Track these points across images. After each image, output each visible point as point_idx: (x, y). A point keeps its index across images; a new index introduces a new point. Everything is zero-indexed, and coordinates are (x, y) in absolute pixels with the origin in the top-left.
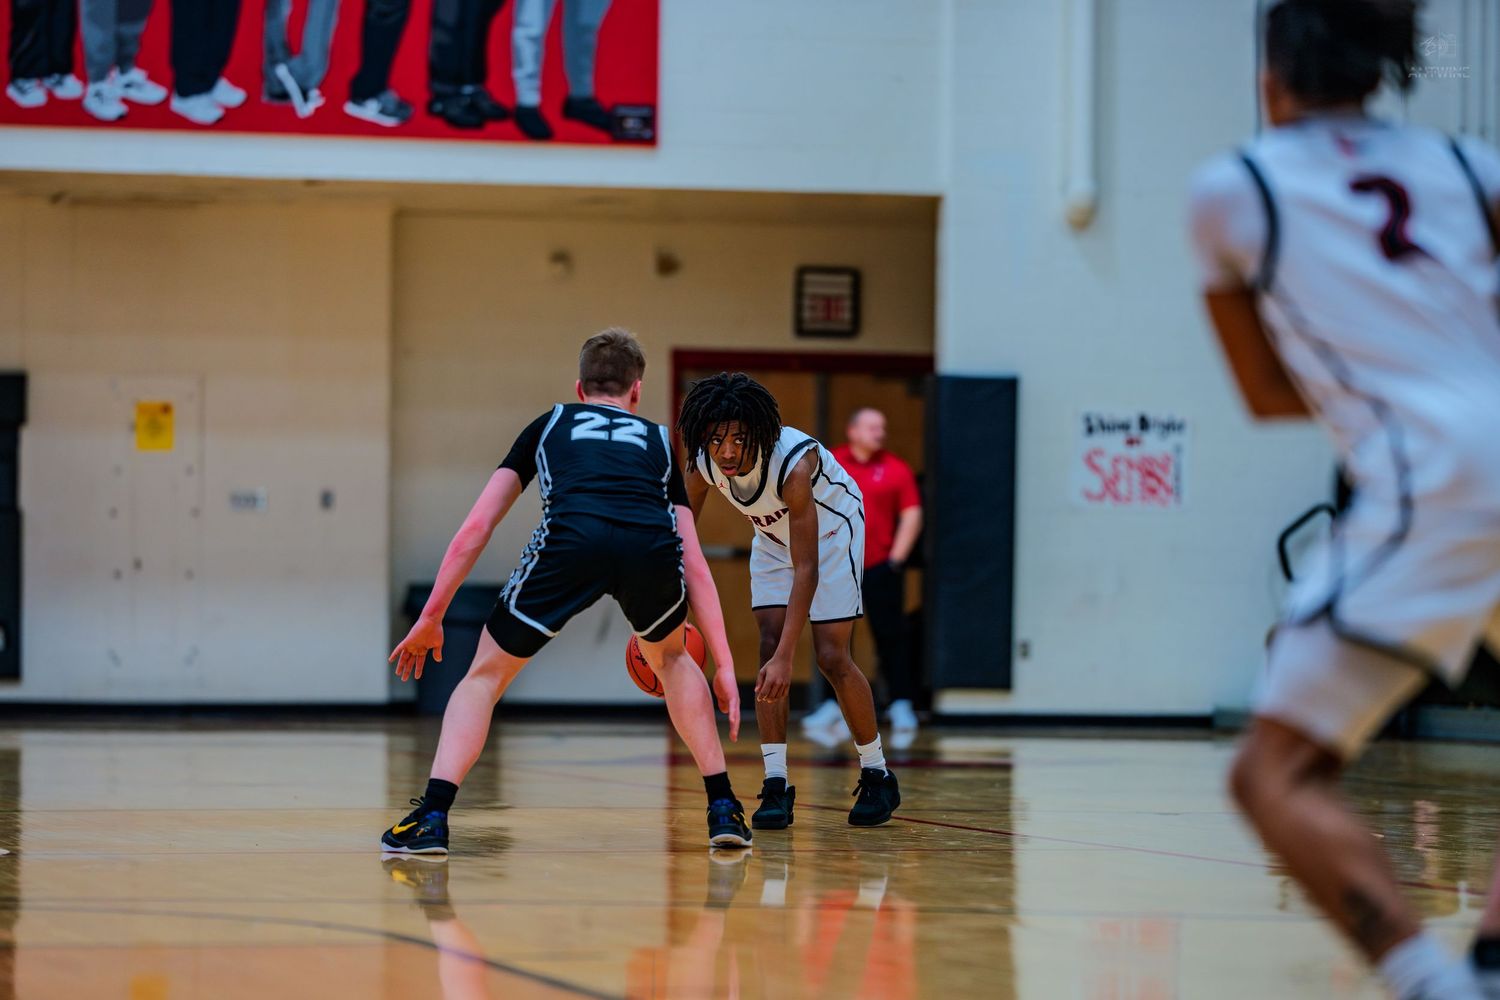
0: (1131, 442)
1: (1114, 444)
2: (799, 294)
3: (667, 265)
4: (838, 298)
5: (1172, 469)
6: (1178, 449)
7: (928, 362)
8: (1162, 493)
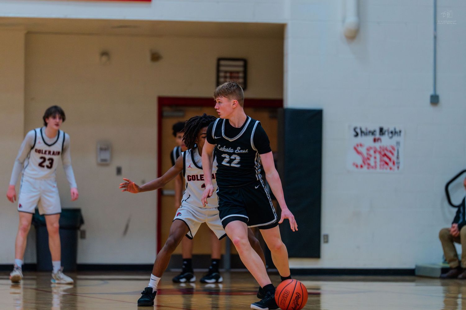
0: (375, 140)
1: (368, 141)
2: (218, 71)
3: (155, 57)
4: (238, 72)
5: (395, 153)
6: (398, 143)
7: (280, 102)
8: (391, 164)
